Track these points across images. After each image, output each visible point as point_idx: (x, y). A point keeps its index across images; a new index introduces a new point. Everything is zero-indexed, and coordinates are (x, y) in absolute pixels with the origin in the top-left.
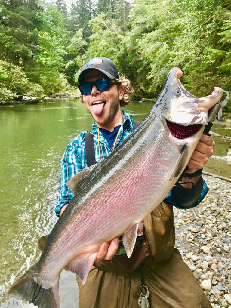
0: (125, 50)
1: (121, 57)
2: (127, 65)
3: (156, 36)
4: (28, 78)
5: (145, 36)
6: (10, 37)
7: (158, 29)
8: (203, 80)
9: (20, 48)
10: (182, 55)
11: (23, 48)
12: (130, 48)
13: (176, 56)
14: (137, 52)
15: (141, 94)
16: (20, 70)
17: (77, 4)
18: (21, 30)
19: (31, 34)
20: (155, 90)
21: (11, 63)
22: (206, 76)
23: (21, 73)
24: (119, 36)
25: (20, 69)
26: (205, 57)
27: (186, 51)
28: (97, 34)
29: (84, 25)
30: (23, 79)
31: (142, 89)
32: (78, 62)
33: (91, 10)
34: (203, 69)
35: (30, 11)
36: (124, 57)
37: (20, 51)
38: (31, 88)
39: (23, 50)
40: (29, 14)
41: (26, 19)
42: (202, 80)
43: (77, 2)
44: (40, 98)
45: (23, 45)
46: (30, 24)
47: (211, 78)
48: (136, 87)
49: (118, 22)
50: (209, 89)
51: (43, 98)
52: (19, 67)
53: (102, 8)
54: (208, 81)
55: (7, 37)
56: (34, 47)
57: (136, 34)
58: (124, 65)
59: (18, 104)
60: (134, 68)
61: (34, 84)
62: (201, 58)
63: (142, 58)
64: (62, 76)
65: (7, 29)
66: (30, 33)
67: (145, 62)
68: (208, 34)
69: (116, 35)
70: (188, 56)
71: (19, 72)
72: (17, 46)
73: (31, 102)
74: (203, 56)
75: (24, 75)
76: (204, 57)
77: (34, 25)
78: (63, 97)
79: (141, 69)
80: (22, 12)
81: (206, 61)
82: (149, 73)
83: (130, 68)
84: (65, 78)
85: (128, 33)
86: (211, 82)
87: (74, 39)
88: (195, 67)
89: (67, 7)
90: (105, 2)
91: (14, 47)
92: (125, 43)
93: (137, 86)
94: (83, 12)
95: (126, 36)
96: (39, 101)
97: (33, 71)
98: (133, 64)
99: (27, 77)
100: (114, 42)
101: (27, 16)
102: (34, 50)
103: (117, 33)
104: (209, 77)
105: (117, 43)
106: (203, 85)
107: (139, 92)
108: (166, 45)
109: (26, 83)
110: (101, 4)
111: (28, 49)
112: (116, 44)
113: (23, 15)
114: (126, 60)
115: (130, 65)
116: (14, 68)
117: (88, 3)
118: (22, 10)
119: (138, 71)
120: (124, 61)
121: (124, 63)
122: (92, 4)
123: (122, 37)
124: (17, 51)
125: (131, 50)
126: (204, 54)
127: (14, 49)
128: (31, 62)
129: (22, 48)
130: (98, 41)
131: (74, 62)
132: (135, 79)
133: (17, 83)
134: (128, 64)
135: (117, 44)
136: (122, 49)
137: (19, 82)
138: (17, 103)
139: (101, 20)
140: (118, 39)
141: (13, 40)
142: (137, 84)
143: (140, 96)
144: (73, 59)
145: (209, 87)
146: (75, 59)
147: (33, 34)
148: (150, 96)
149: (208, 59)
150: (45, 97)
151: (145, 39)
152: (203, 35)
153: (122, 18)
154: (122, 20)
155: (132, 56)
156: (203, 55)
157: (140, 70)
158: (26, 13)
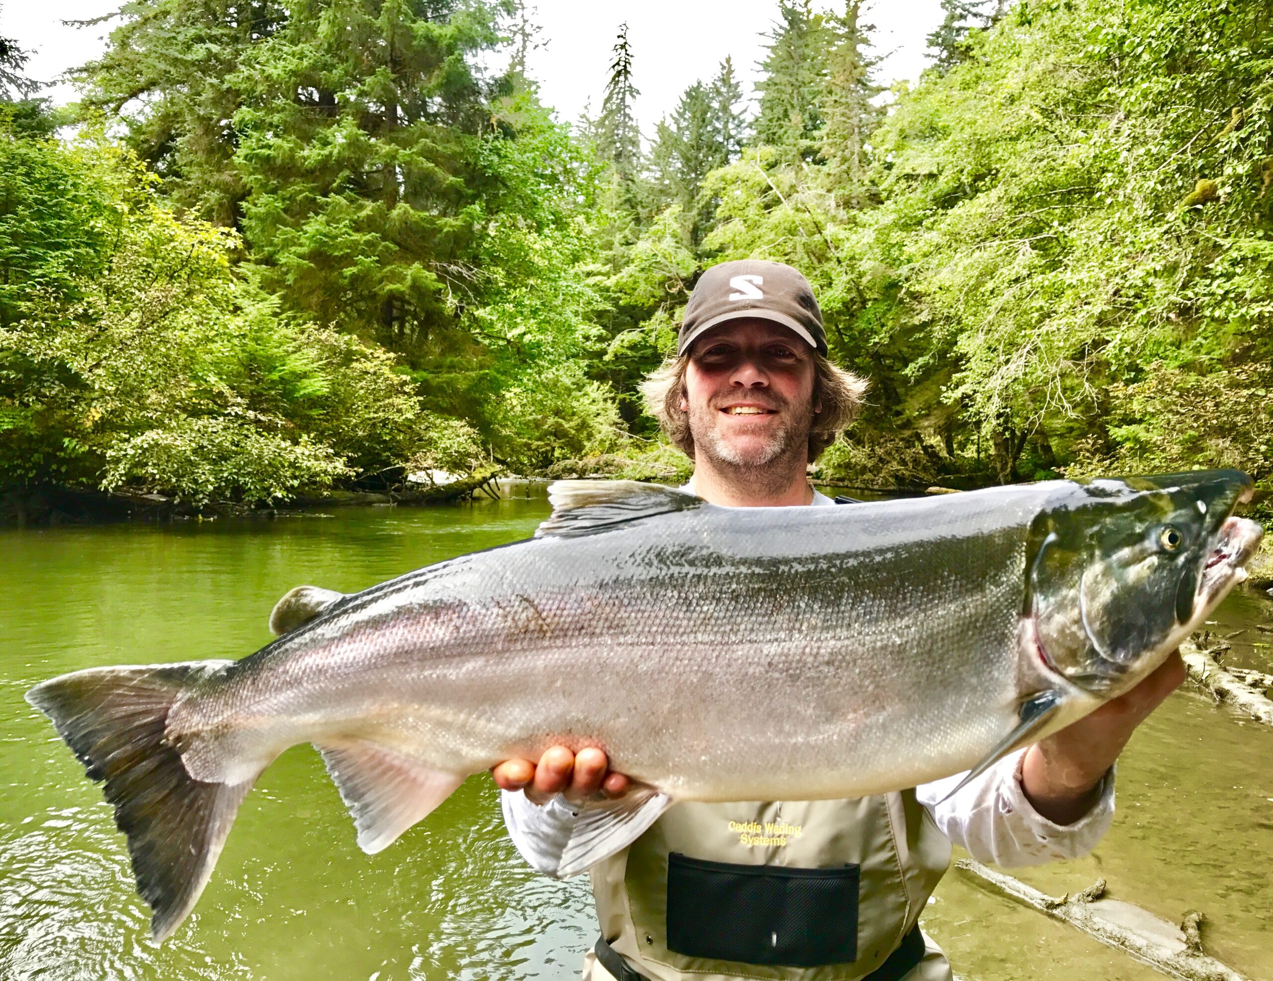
0: (854, 285)
1: (839, 313)
2: (862, 344)
3: (982, 215)
4: (421, 398)
5: (932, 219)
6: (368, 237)
7: (988, 189)
8: (1217, 405)
9: (401, 279)
10: (1097, 287)
11: (414, 280)
12: (873, 274)
13: (1069, 292)
14: (904, 290)
15: (925, 469)
16: (388, 362)
17: (677, 122)
18: (412, 211)
19: (454, 223)
20: (992, 451)
21: (355, 337)
22: (1234, 385)
23: (391, 376)
24: (831, 231)
25: (388, 359)
26: (1219, 287)
27: (1118, 264)
28: (737, 225)
29: (697, 198)
30: (399, 401)
31: (932, 446)
32: (653, 334)
33: (732, 141)
34: (1216, 355)
35: (458, 137)
36: (852, 315)
37: (402, 289)
38: (431, 439)
39: (416, 287)
40: (454, 148)
41: (437, 169)
42: (1210, 404)
43: (676, 115)
44: (471, 481)
45: (417, 265)
46: (452, 186)
47: (1262, 392)
48: (902, 439)
49: (829, 175)
50: (1257, 450)
51: (485, 480)
52: (384, 353)
53: (774, 134)
54: (1247, 412)
55: (356, 236)
56: (461, 273)
57: (901, 218)
58: (851, 344)
59: (370, 504)
60: (894, 357)
61: (447, 420)
62: (1196, 294)
63: (925, 317)
64: (596, 391)
65: (361, 207)
66: (451, 223)
67: (939, 332)
68: (1229, 177)
69: (819, 228)
70: (1127, 285)
71: (386, 370)
72: (392, 272)
73: (430, 495)
74: (1210, 285)
75: (405, 383)
76: (1214, 287)
77: (470, 191)
78: (595, 475)
79: (921, 361)
80: (425, 144)
81: (1230, 309)
82: (956, 377)
83: (877, 357)
84: (610, 402)
85: (868, 216)
86: (1263, 416)
87: (643, 247)
88: (1172, 344)
89: (640, 137)
90: (786, 111)
91: (379, 275)
92: (852, 258)
93: (907, 433)
94: (699, 149)
95: (860, 230)
96: (463, 491)
97: (452, 367)
98: (886, 341)
99: (416, 394)
100: (809, 252)
101: (443, 156)
102: (459, 284)
103: (821, 218)
104: (1253, 390)
105: (822, 258)
106: (1221, 431)
107: (916, 461)
108: (1027, 255)
109: (410, 415)
110: (771, 120)
111: (436, 280)
112: (815, 261)
113: (429, 154)
114: (861, 324)
115: (875, 344)
116: (365, 357)
117: (718, 119)
118: (427, 137)
119: (910, 370)
120: (849, 328)
121: (852, 338)
122: (736, 122)
123: (843, 234)
124: (391, 291)
125: (880, 283)
126: (1214, 278)
127: (381, 281)
128: (450, 332)
129: (409, 277)
130: (741, 250)
131: (642, 335)
132: (899, 402)
133: (372, 415)
134: (867, 341)
135: (820, 262)
136: (841, 281)
137: (381, 414)
138: (368, 500)
139: (757, 168)
140: (826, 241)
141: (380, 248)
142: (908, 424)
143: (922, 475)
144: (636, 325)
145: (1253, 440)
146: (646, 325)
147: (459, 223)
148: (970, 479)
149: (1239, 297)
150: (493, 476)
151: (934, 233)
152: (1204, 191)
153: (844, 160)
154: (844, 167)
155: (883, 307)
156: (1208, 281)
157: (920, 367)
158: (440, 148)
